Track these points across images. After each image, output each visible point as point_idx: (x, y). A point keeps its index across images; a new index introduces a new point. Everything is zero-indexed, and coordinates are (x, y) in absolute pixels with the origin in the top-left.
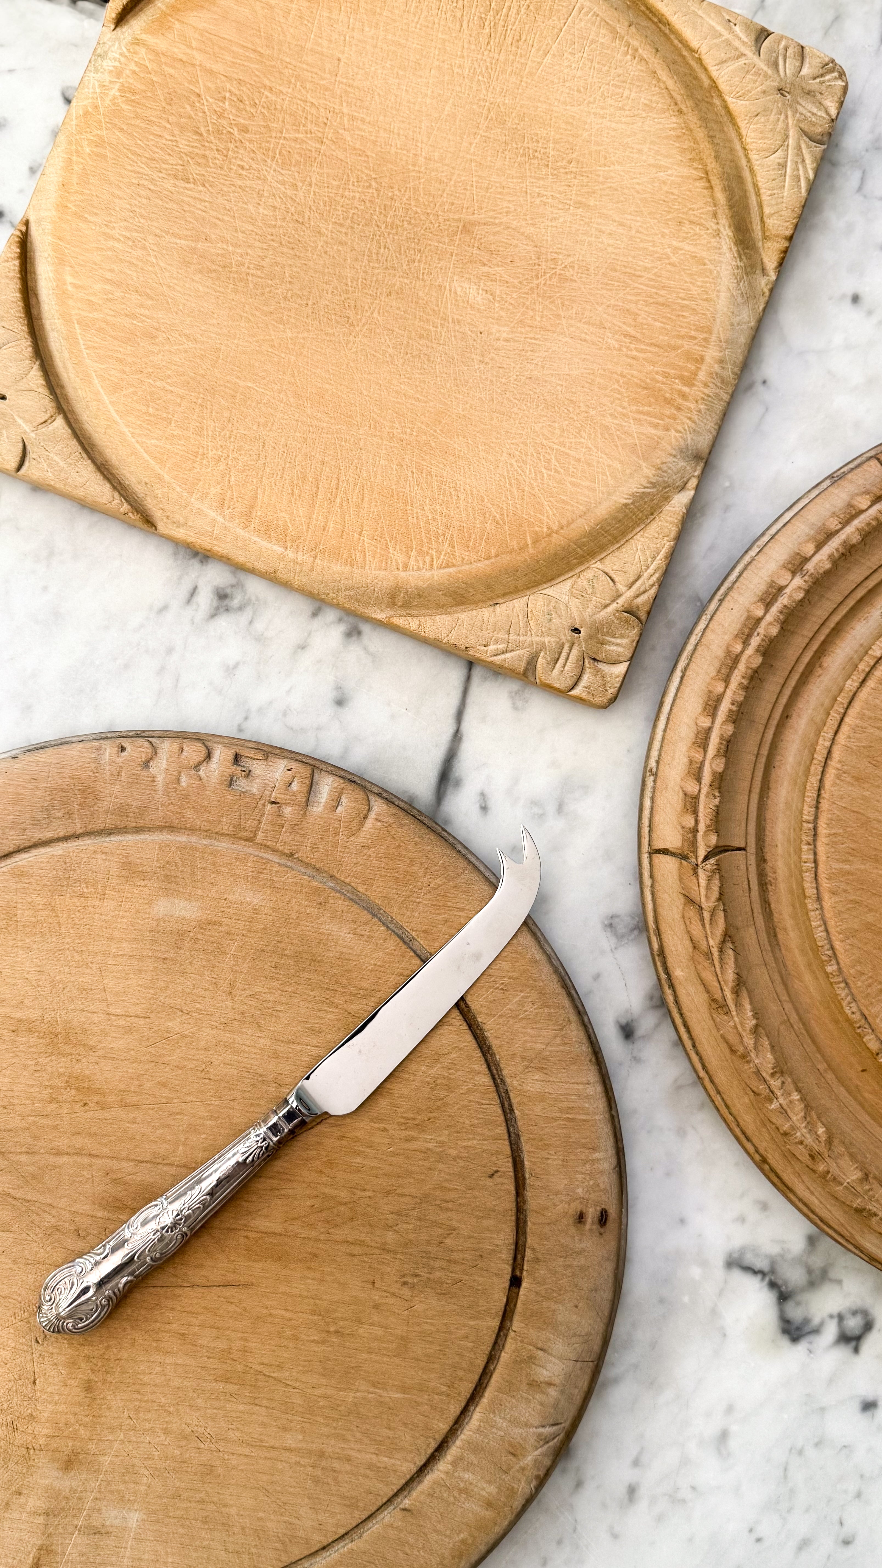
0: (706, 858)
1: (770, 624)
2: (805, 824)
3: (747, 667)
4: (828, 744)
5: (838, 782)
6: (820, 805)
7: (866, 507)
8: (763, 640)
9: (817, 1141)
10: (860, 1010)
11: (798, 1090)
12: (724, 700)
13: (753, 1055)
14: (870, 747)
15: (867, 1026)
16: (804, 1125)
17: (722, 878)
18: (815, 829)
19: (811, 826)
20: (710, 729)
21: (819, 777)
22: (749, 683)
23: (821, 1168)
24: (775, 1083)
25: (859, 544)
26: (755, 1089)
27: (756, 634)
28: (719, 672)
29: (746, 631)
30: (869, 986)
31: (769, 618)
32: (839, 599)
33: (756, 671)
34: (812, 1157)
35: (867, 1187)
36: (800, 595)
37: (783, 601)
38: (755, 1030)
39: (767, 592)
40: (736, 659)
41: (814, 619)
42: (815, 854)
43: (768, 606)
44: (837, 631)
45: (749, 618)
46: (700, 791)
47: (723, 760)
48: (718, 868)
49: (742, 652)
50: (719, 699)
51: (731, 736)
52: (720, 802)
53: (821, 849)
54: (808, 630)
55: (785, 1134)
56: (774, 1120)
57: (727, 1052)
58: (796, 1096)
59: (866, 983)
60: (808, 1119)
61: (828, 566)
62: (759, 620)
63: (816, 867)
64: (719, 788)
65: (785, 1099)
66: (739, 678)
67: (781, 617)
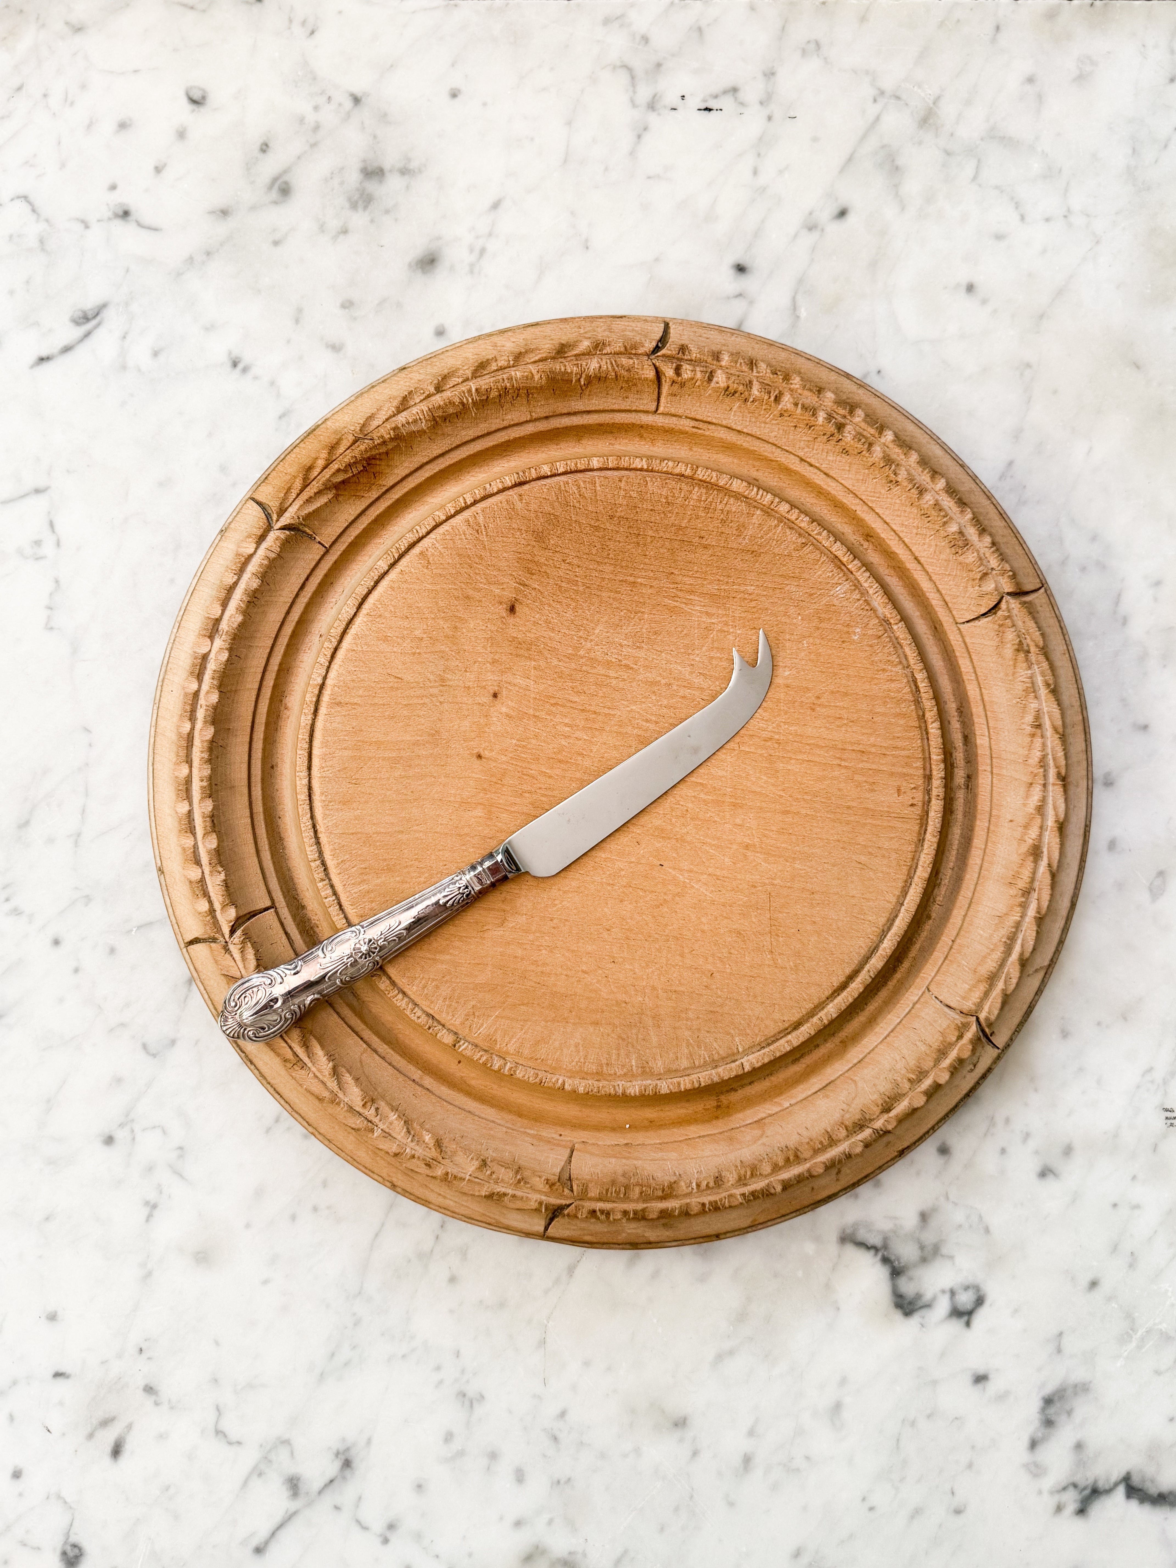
0: (233, 931)
1: (208, 692)
2: (312, 864)
3: (202, 741)
4: (305, 781)
5: (327, 812)
6: (321, 840)
7: (252, 550)
8: (207, 710)
9: (427, 1149)
10: (424, 1012)
11: (395, 1109)
12: (193, 780)
13: (341, 1095)
14: (345, 769)
15: (435, 1024)
16: (410, 1139)
17: (254, 945)
18: (324, 863)
19: (318, 862)
20: (190, 813)
21: (309, 815)
22: (210, 755)
23: (439, 1172)
24: (370, 1113)
25: (260, 586)
26: (353, 1126)
27: (199, 707)
28: (177, 756)
29: (188, 708)
30: (424, 987)
31: (205, 687)
32: (270, 643)
33: (212, 741)
34: (428, 1165)
35: (489, 1172)
36: (225, 656)
37: (212, 666)
38: (335, 1072)
39: (194, 665)
40: (190, 738)
41: (252, 670)
42: (332, 886)
43: (200, 677)
44: (285, 671)
45: (186, 695)
46: (203, 873)
47: (214, 836)
48: (247, 936)
49: (193, 729)
50: (188, 781)
51: (213, 809)
52: (226, 876)
53: (336, 880)
54: (251, 683)
55: (396, 1155)
56: (381, 1147)
57: (317, 1102)
58: (393, 1117)
59: (421, 985)
60: (412, 1133)
61: (240, 618)
62: (196, 694)
63: (338, 899)
64: (220, 863)
65: (384, 1124)
66: (198, 754)
67: (215, 682)
